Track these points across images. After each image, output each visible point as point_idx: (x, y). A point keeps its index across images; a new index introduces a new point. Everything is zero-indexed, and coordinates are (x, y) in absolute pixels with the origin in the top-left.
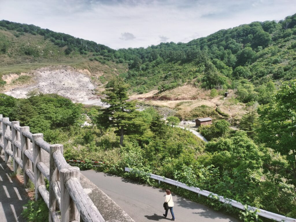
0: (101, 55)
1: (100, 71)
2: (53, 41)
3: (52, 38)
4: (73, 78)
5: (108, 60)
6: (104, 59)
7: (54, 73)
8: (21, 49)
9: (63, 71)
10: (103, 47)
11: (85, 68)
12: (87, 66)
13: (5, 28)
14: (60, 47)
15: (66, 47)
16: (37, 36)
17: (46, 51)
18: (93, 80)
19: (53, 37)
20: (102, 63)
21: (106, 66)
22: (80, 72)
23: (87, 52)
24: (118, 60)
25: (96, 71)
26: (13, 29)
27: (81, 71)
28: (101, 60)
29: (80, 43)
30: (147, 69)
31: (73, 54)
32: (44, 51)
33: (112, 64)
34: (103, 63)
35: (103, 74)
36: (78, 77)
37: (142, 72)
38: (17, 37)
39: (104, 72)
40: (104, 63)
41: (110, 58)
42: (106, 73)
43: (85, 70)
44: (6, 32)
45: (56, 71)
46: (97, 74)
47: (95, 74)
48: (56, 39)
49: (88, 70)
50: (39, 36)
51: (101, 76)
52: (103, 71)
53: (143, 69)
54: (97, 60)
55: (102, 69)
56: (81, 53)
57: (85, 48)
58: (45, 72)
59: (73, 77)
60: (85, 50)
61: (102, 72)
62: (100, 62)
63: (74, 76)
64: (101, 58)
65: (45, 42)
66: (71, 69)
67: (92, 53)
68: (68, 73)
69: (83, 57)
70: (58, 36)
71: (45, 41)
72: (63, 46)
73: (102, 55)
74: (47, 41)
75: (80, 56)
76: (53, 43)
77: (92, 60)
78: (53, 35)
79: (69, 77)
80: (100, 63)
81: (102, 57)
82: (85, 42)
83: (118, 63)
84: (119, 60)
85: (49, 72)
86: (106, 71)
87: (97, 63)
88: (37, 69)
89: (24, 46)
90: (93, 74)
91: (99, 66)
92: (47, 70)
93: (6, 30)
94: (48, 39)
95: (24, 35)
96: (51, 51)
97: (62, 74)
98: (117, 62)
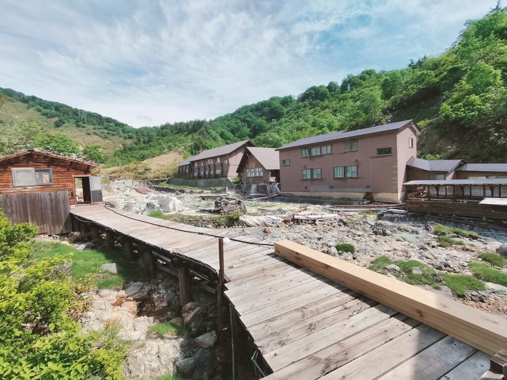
0: (105, 129)
2: (39, 111)
3: (38, 107)
5: (113, 135)
6: (108, 133)
10: (109, 120)
12: (81, 141)
14: (48, 118)
15: (56, 119)
19: (41, 106)
20: (103, 138)
21: (109, 141)
24: (126, 135)
28: (103, 135)
29: (77, 115)
30: (149, 141)
31: (67, 127)
33: (119, 139)
37: (143, 145)
39: (104, 148)
40: (106, 138)
41: (116, 133)
42: (106, 149)
48: (45, 108)
50: (20, 104)
53: (144, 142)
54: (96, 134)
56: (78, 126)
60: (84, 123)
62: (100, 136)
64: (103, 132)
67: (93, 127)
70: (48, 105)
72: (53, 117)
73: (107, 129)
75: (75, 129)
76: (40, 113)
77: (89, 134)
78: (41, 103)
81: (106, 131)
82: (85, 113)
86: (106, 147)
94: (33, 108)
98: (125, 138)
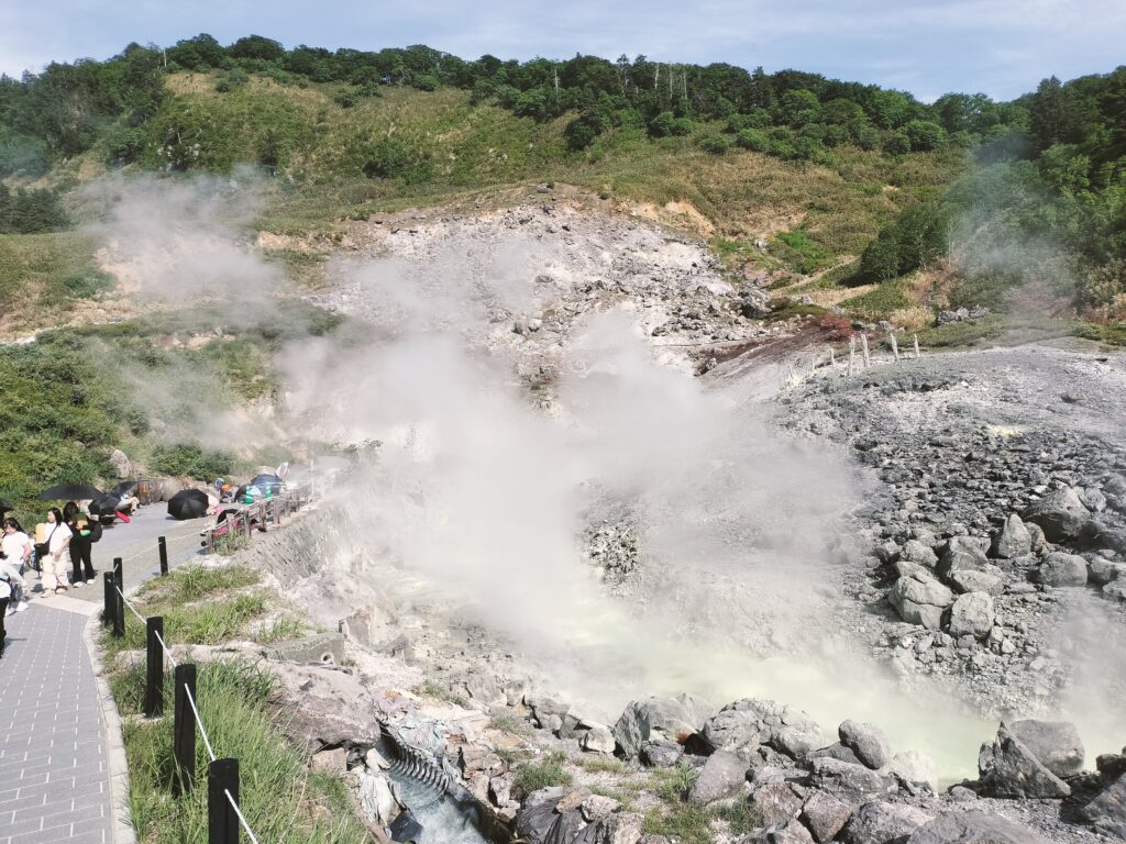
1: (776, 203)
4: (585, 255)
7: (471, 229)
8: (351, 151)
9: (524, 217)
11: (675, 194)
13: (306, 80)
16: (436, 94)
17: (467, 151)
18: (733, 257)
22: (639, 218)
23: (686, 121)
25: (748, 209)
26: (333, 78)
27: (647, 210)
32: (456, 152)
34: (795, 157)
35: (797, 220)
36: (621, 247)
38: (346, 105)
43: (672, 207)
44: (303, 93)
45: (486, 218)
46: (756, 222)
47: (743, 226)
49: (696, 203)
51: (785, 229)
52: (797, 199)
55: (795, 192)
57: (675, 101)
58: (420, 228)
59: (593, 248)
61: (790, 207)
63: (598, 242)
65: (471, 116)
66: (579, 199)
68: (557, 222)
69: (663, 148)
71: (471, 111)
74: (484, 108)
79: (560, 244)
80: (774, 161)
83: (902, 150)
84: (910, 133)
85: (438, 229)
87: (750, 165)
88: (373, 217)
89: (366, 140)
90: (726, 225)
91: (770, 178)
92: (430, 220)
93: (303, 86)
95: (379, 96)
96: (491, 150)
97: (520, 233)
